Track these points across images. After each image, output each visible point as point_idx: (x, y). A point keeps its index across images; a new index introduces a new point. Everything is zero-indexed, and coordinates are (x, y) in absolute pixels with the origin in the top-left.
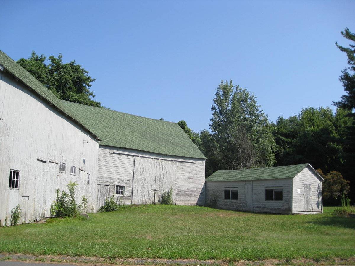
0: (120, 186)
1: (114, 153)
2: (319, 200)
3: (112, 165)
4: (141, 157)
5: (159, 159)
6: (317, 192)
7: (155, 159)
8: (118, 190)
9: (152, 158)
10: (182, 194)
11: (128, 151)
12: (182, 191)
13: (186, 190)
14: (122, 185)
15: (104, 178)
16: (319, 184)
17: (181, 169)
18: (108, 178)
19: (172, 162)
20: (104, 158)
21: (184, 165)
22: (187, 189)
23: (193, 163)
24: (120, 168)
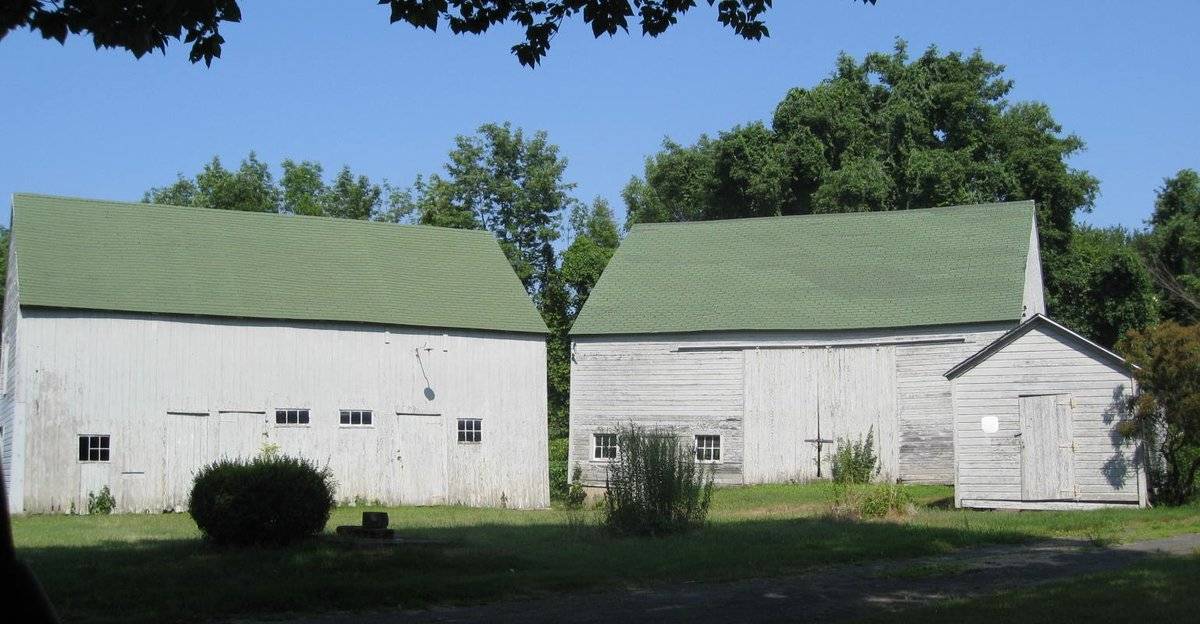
0: (709, 438)
1: (681, 350)
2: (1119, 453)
3: (680, 382)
4: (761, 348)
5: (824, 347)
6: (1107, 419)
7: (811, 347)
8: (704, 448)
9: (800, 347)
10: (922, 448)
11: (722, 339)
12: (923, 438)
13: (942, 434)
14: (710, 432)
15: (659, 418)
16: (1121, 388)
17: (915, 368)
18: (673, 418)
19: (874, 349)
20: (659, 367)
21: (924, 351)
22: (945, 431)
23: (962, 341)
24: (702, 387)
